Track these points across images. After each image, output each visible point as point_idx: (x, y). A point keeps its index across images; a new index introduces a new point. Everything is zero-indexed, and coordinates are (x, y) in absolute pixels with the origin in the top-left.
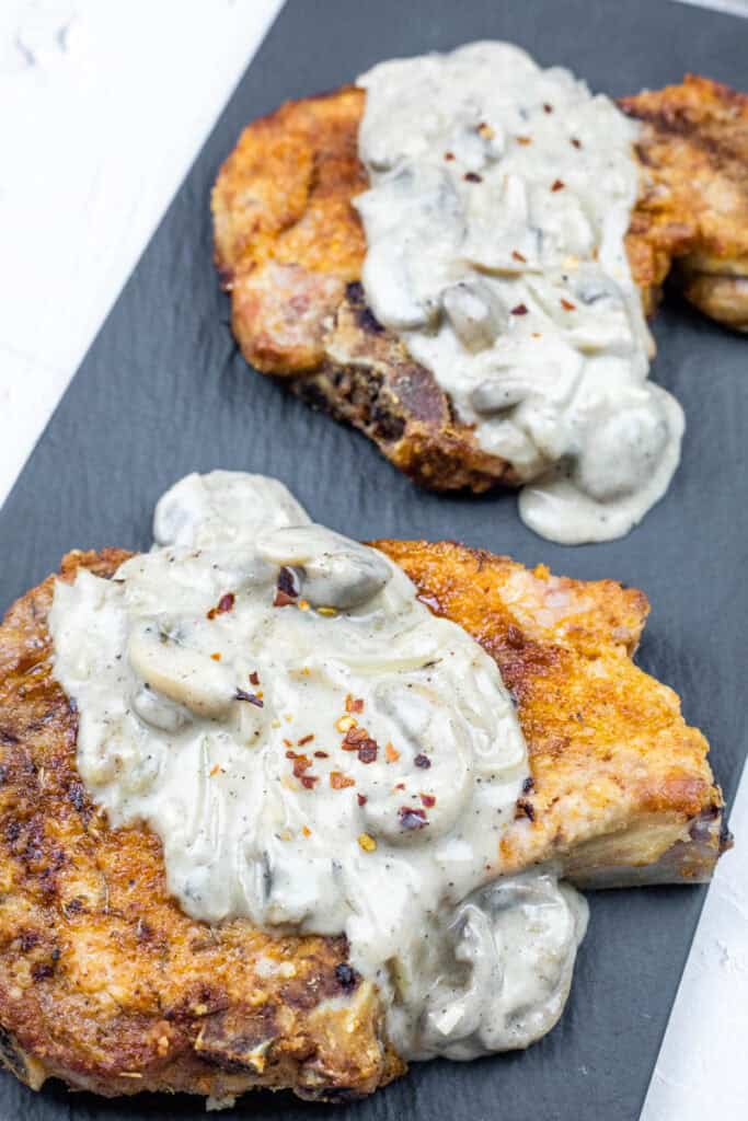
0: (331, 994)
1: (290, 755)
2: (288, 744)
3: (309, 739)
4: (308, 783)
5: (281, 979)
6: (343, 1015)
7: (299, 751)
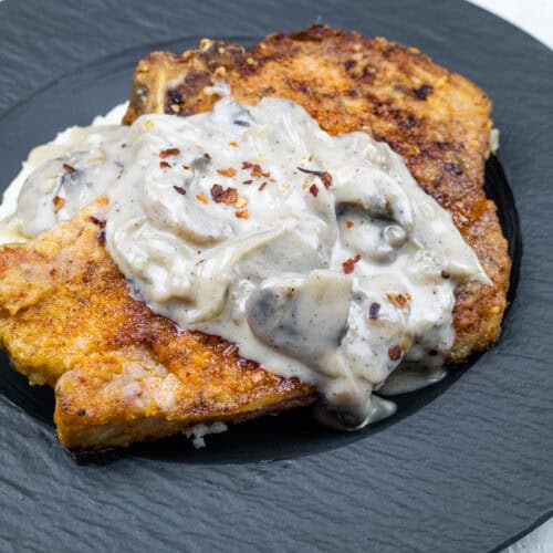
0: (181, 87)
1: (267, 176)
2: (272, 180)
3: (261, 189)
4: (246, 166)
5: (211, 85)
6: (169, 78)
7: (263, 180)
